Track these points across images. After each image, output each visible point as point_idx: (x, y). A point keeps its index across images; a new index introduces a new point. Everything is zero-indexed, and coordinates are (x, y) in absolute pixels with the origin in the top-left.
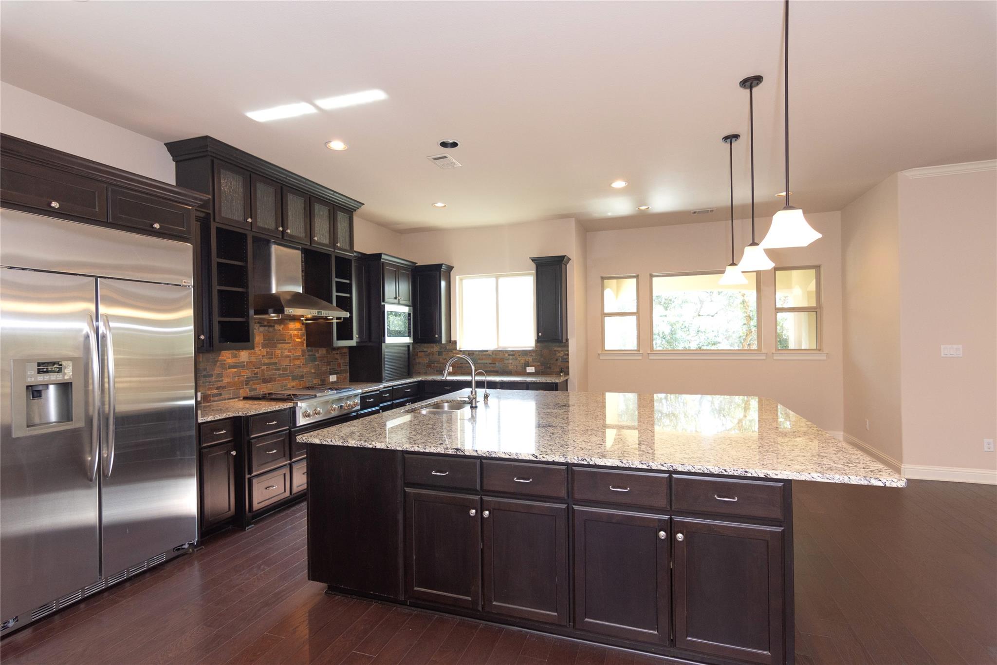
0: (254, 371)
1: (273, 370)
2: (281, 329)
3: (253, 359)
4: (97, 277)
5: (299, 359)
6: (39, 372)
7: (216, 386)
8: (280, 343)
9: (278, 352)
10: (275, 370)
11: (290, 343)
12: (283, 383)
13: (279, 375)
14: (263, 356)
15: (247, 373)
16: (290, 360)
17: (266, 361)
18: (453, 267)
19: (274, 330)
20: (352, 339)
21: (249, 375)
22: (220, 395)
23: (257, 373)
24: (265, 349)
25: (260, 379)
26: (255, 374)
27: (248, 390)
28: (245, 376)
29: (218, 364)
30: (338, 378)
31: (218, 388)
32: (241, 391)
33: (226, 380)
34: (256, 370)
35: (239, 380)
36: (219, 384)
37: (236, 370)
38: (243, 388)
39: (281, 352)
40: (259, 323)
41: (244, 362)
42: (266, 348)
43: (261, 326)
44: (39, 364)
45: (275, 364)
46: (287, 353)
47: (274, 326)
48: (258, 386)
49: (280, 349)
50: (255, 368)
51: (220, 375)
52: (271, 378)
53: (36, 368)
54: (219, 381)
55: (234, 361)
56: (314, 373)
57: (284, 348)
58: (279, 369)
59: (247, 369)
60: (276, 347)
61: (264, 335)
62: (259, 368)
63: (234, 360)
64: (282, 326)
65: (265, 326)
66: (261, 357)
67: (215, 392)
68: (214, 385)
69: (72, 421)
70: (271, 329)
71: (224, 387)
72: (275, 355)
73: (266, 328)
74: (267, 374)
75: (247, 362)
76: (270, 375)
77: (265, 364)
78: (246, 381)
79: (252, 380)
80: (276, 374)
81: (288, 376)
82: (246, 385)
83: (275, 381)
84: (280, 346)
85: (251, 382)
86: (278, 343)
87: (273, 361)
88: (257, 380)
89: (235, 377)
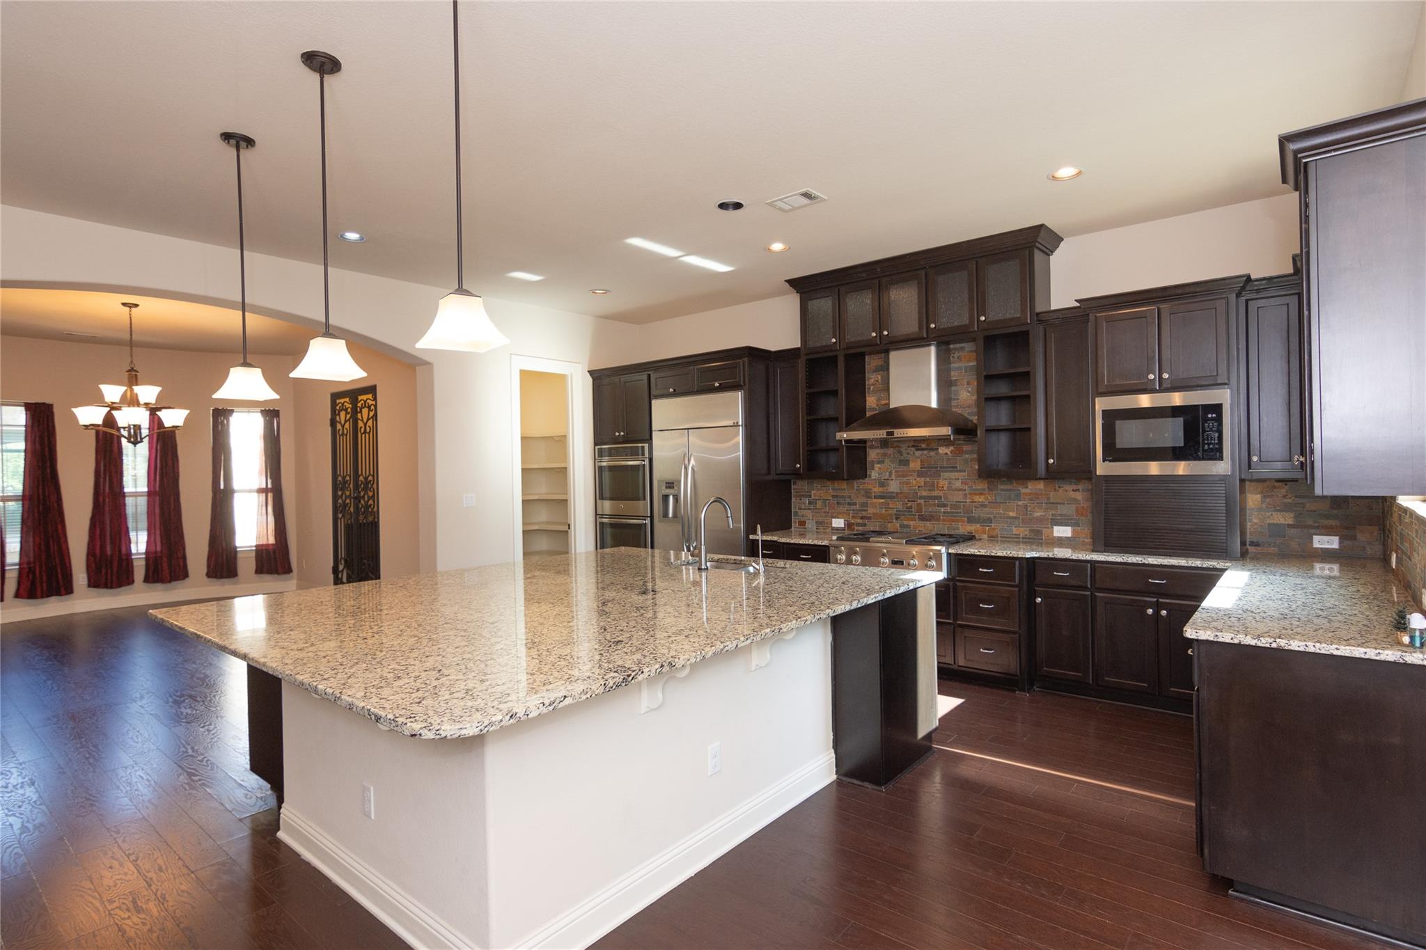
0: (907, 504)
1: (934, 505)
2: (949, 453)
3: (905, 489)
5: (981, 494)
6: (666, 487)
7: (860, 515)
8: (946, 472)
9: (943, 483)
10: (938, 506)
13: (944, 512)
14: (919, 487)
15: (898, 505)
16: (965, 495)
17: (925, 494)
19: (938, 454)
21: (900, 507)
24: (923, 479)
26: (907, 508)
30: (1073, 532)
31: (862, 518)
32: (890, 525)
33: (871, 511)
34: (910, 504)
35: (887, 512)
36: (864, 514)
37: (883, 501)
39: (950, 483)
40: (913, 446)
41: (893, 493)
42: (923, 477)
43: (917, 450)
44: (666, 483)
47: (938, 449)
49: (946, 479)
51: (864, 505)
52: (932, 516)
54: (865, 511)
57: (953, 477)
58: (945, 506)
60: (940, 476)
61: (921, 460)
63: (881, 489)
65: (923, 449)
67: (859, 521)
68: (857, 514)
70: (932, 453)
71: (869, 518)
72: (937, 486)
73: (925, 452)
75: (897, 493)
76: (930, 512)
77: (921, 497)
78: (895, 515)
79: (904, 515)
81: (962, 516)
83: (938, 519)
85: (902, 517)
86: (943, 472)
87: (935, 493)
88: (910, 515)
89: (882, 508)
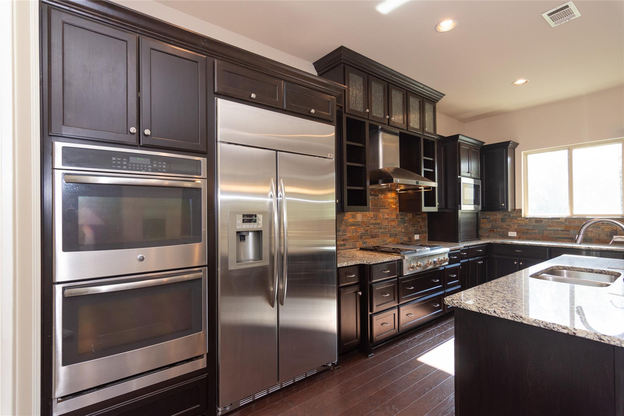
0: (366, 228)
1: (377, 228)
2: (383, 198)
3: (365, 220)
4: (277, 151)
5: (394, 221)
6: (244, 221)
7: (342, 238)
8: (382, 209)
9: (381, 215)
10: (379, 229)
11: (388, 209)
12: (384, 239)
13: (381, 232)
14: (371, 218)
15: (361, 230)
16: (388, 222)
17: (373, 222)
18: (519, 144)
19: (379, 198)
20: (435, 206)
21: (363, 231)
22: (345, 245)
23: (367, 231)
24: (373, 213)
25: (369, 235)
27: (361, 242)
28: (360, 232)
29: (344, 222)
30: (420, 237)
31: (343, 240)
32: (358, 243)
33: (348, 234)
35: (357, 235)
36: (344, 237)
37: (354, 227)
38: (359, 241)
39: (383, 215)
41: (359, 222)
42: (373, 211)
44: (244, 216)
45: (378, 224)
46: (386, 216)
47: (378, 195)
48: (368, 240)
49: (382, 213)
50: (366, 227)
51: (344, 231)
52: (376, 235)
53: (242, 218)
54: (345, 235)
55: (353, 221)
56: (405, 232)
57: (385, 212)
58: (381, 228)
59: (361, 227)
60: (379, 211)
62: (369, 227)
64: (384, 195)
66: (370, 218)
69: (262, 260)
70: (376, 198)
71: (347, 240)
72: (379, 217)
73: (373, 197)
74: (375, 231)
75: (361, 222)
76: (376, 233)
77: (372, 224)
78: (360, 236)
79: (364, 236)
80: (379, 232)
81: (387, 234)
82: (361, 239)
83: (378, 237)
84: (382, 210)
85: (364, 237)
86: (381, 209)
87: (377, 221)
88: (367, 235)
89: (354, 232)
